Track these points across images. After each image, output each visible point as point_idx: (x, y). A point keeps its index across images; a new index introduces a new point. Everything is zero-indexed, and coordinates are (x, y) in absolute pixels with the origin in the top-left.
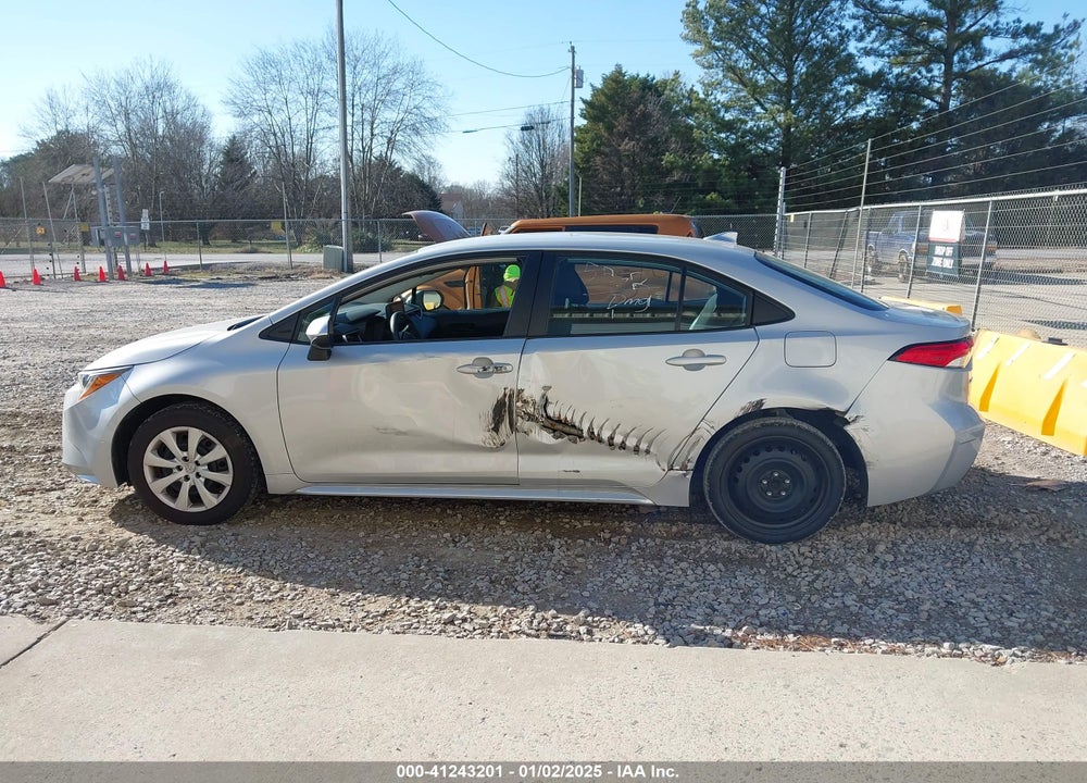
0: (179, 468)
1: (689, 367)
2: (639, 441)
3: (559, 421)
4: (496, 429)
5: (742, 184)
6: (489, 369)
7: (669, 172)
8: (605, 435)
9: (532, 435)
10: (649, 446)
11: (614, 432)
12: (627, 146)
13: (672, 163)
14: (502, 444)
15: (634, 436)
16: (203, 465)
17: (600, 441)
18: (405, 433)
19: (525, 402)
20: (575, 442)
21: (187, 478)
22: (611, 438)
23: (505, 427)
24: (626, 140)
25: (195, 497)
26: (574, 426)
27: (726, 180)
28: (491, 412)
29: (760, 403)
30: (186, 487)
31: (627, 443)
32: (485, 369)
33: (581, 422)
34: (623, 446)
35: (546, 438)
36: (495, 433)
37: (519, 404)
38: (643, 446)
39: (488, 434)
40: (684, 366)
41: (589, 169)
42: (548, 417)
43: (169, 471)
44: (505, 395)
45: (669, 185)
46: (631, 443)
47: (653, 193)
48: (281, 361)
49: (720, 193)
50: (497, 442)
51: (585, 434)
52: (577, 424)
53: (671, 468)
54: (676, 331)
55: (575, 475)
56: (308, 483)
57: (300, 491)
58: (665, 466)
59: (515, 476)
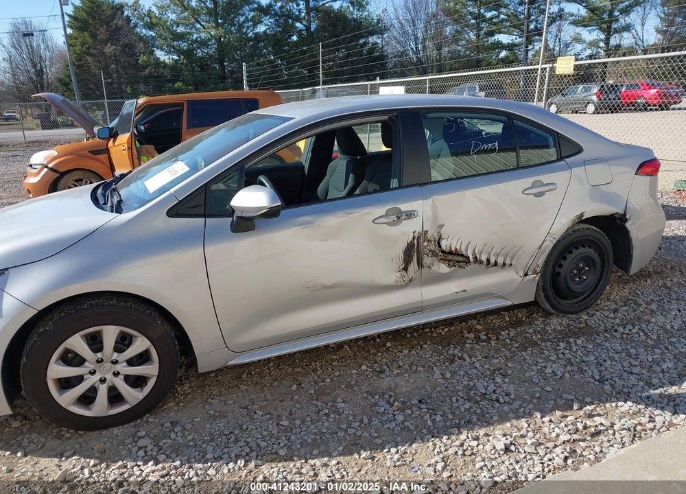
0: (93, 373)
1: (537, 195)
2: (505, 259)
3: (451, 253)
4: (406, 269)
5: (197, 76)
6: (400, 217)
7: (144, 68)
8: (484, 258)
9: (434, 268)
10: (512, 261)
11: (490, 254)
12: (109, 49)
13: (146, 62)
14: (410, 280)
15: (502, 255)
16: (122, 362)
17: (481, 262)
18: (331, 287)
19: (429, 241)
20: (464, 268)
21: (103, 381)
22: (488, 260)
23: (413, 266)
24: (109, 45)
25: (115, 397)
26: (462, 255)
27: (187, 73)
28: (402, 254)
29: (582, 215)
30: (103, 391)
31: (498, 261)
32: (398, 218)
33: (467, 252)
34: (496, 264)
35: (443, 268)
36: (404, 272)
37: (425, 244)
38: (508, 262)
39: (398, 274)
40: (533, 194)
41: (82, 65)
42: (443, 252)
43: (80, 379)
44: (414, 238)
45: (146, 77)
46: (500, 261)
47: (136, 83)
48: (204, 238)
49: (183, 81)
50: (407, 279)
51: (471, 259)
52: (464, 253)
53: (526, 275)
54: (518, 168)
55: (464, 295)
56: (240, 352)
57: (231, 363)
58: (522, 274)
59: (420, 305)
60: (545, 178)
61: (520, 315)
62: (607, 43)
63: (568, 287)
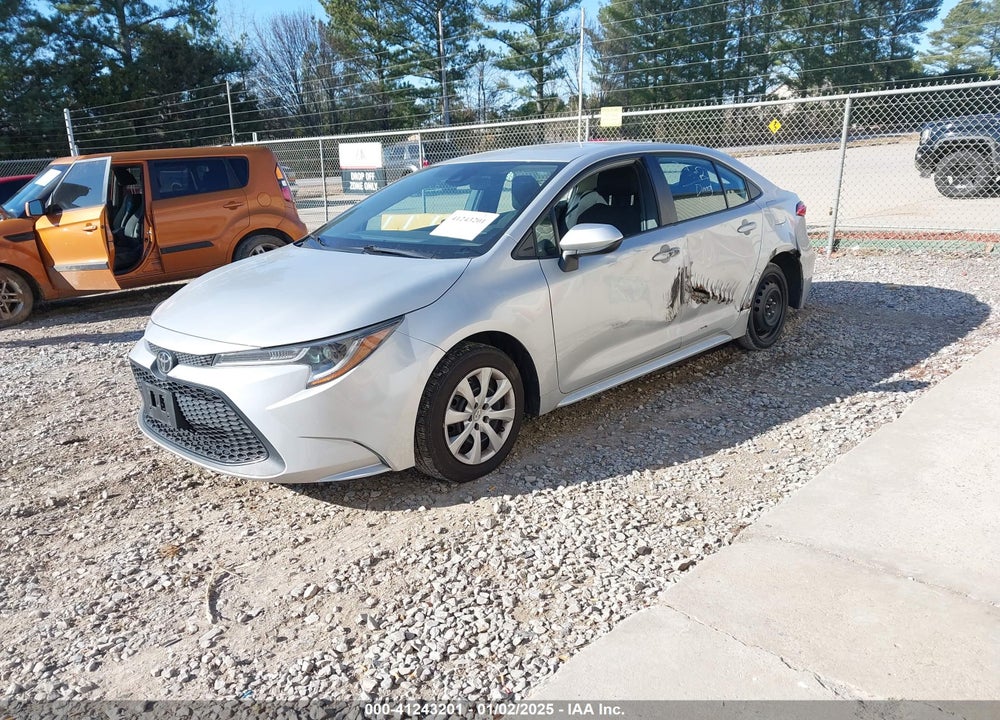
0: (470, 419)
1: (746, 234)
2: (729, 295)
3: (697, 289)
4: (672, 306)
8: (717, 294)
9: (689, 304)
10: (733, 297)
11: (720, 290)
14: (675, 317)
15: (727, 290)
17: (716, 298)
18: (627, 325)
19: (688, 278)
20: (706, 304)
21: (477, 427)
22: (720, 295)
23: (678, 301)
26: (705, 291)
28: (671, 291)
29: (775, 251)
30: (477, 437)
31: (726, 296)
33: (708, 288)
34: (724, 299)
35: (694, 305)
36: (671, 309)
37: (686, 280)
38: (731, 298)
39: (668, 311)
40: (744, 233)
42: (693, 288)
44: (679, 274)
50: (672, 316)
51: (711, 295)
52: (706, 289)
53: (742, 309)
54: (728, 209)
55: (705, 330)
56: (565, 394)
57: (560, 405)
58: (739, 309)
59: (679, 341)
60: (749, 218)
61: (725, 355)
62: (540, 93)
63: (765, 323)
